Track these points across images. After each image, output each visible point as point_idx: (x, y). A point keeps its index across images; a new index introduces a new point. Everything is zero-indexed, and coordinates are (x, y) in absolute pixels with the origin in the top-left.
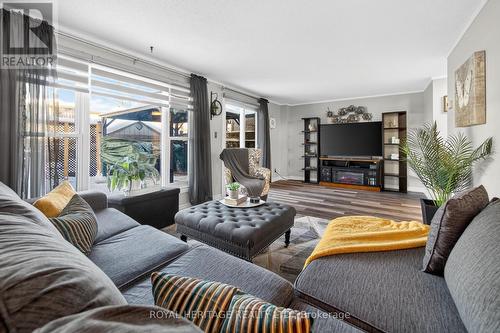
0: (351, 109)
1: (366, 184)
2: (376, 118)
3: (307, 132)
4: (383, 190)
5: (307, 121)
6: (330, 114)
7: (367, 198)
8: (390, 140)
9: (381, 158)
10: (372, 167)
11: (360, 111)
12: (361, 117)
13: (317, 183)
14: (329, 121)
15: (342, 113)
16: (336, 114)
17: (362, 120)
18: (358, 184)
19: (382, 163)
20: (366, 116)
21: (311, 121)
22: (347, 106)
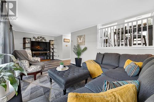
1: (47, 59)
2: (48, 41)
3: (24, 43)
5: (24, 39)
6: (34, 38)
8: (51, 47)
11: (43, 38)
14: (34, 40)
15: (38, 38)
16: (36, 38)
17: (44, 41)
18: (45, 59)
19: (50, 53)
21: (26, 39)
22: (40, 36)
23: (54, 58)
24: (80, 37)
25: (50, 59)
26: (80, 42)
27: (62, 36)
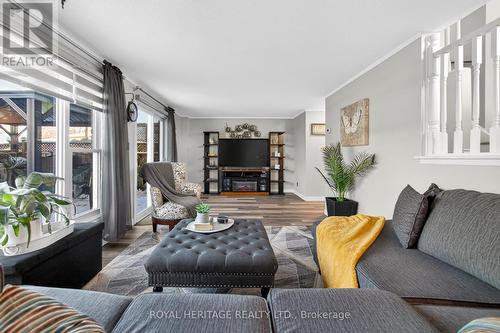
0: (245, 127)
1: (259, 190)
2: (264, 135)
3: (207, 146)
4: (271, 194)
5: (207, 134)
6: (228, 130)
7: (264, 202)
8: (274, 154)
9: (267, 168)
10: (262, 176)
11: (252, 129)
12: (253, 134)
13: (219, 193)
14: (227, 136)
15: (238, 130)
16: (233, 129)
17: (253, 137)
18: (253, 191)
19: (269, 173)
20: (256, 134)
21: (211, 135)
22: (242, 124)
23: (285, 191)
24: (349, 111)
25: (268, 189)
26: (351, 134)
27: (303, 115)
